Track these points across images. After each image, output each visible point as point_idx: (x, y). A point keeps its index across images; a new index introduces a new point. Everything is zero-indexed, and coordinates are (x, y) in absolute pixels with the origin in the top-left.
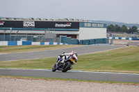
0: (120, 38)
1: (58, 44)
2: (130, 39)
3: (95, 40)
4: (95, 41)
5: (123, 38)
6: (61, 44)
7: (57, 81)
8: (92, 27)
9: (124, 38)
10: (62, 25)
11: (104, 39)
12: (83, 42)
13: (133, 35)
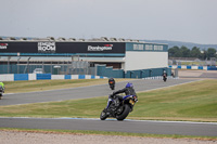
0: (189, 68)
1: (93, 77)
2: (205, 68)
3: (150, 71)
4: (150, 73)
5: (193, 68)
6: (97, 77)
7: (92, 136)
8: (144, 50)
9: (196, 67)
10: (98, 48)
11: (163, 69)
12: (131, 74)
13: (209, 62)
